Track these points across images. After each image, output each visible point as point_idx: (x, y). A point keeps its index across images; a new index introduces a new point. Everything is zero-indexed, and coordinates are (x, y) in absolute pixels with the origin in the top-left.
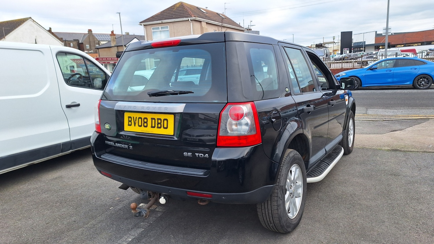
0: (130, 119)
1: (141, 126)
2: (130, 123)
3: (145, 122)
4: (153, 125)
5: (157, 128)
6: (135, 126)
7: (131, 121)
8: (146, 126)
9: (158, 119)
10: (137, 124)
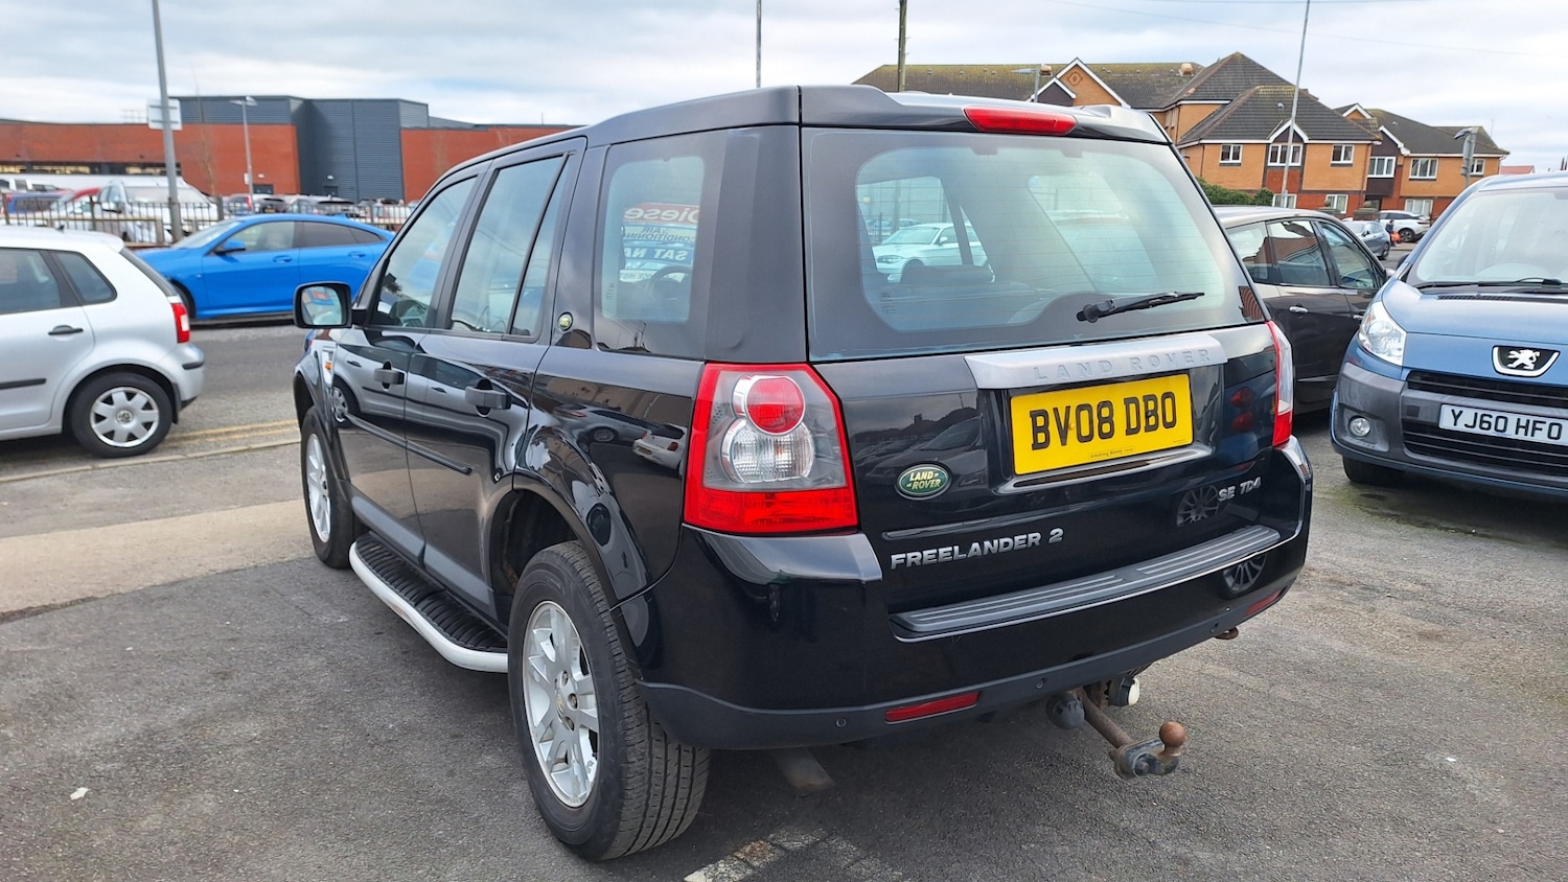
0: (1040, 421)
1: (1089, 438)
2: (1041, 438)
3: (1102, 421)
4: (1134, 425)
5: (1146, 431)
6: (1064, 443)
7: (1045, 429)
8: (1110, 435)
9: (1147, 398)
10: (1072, 435)
